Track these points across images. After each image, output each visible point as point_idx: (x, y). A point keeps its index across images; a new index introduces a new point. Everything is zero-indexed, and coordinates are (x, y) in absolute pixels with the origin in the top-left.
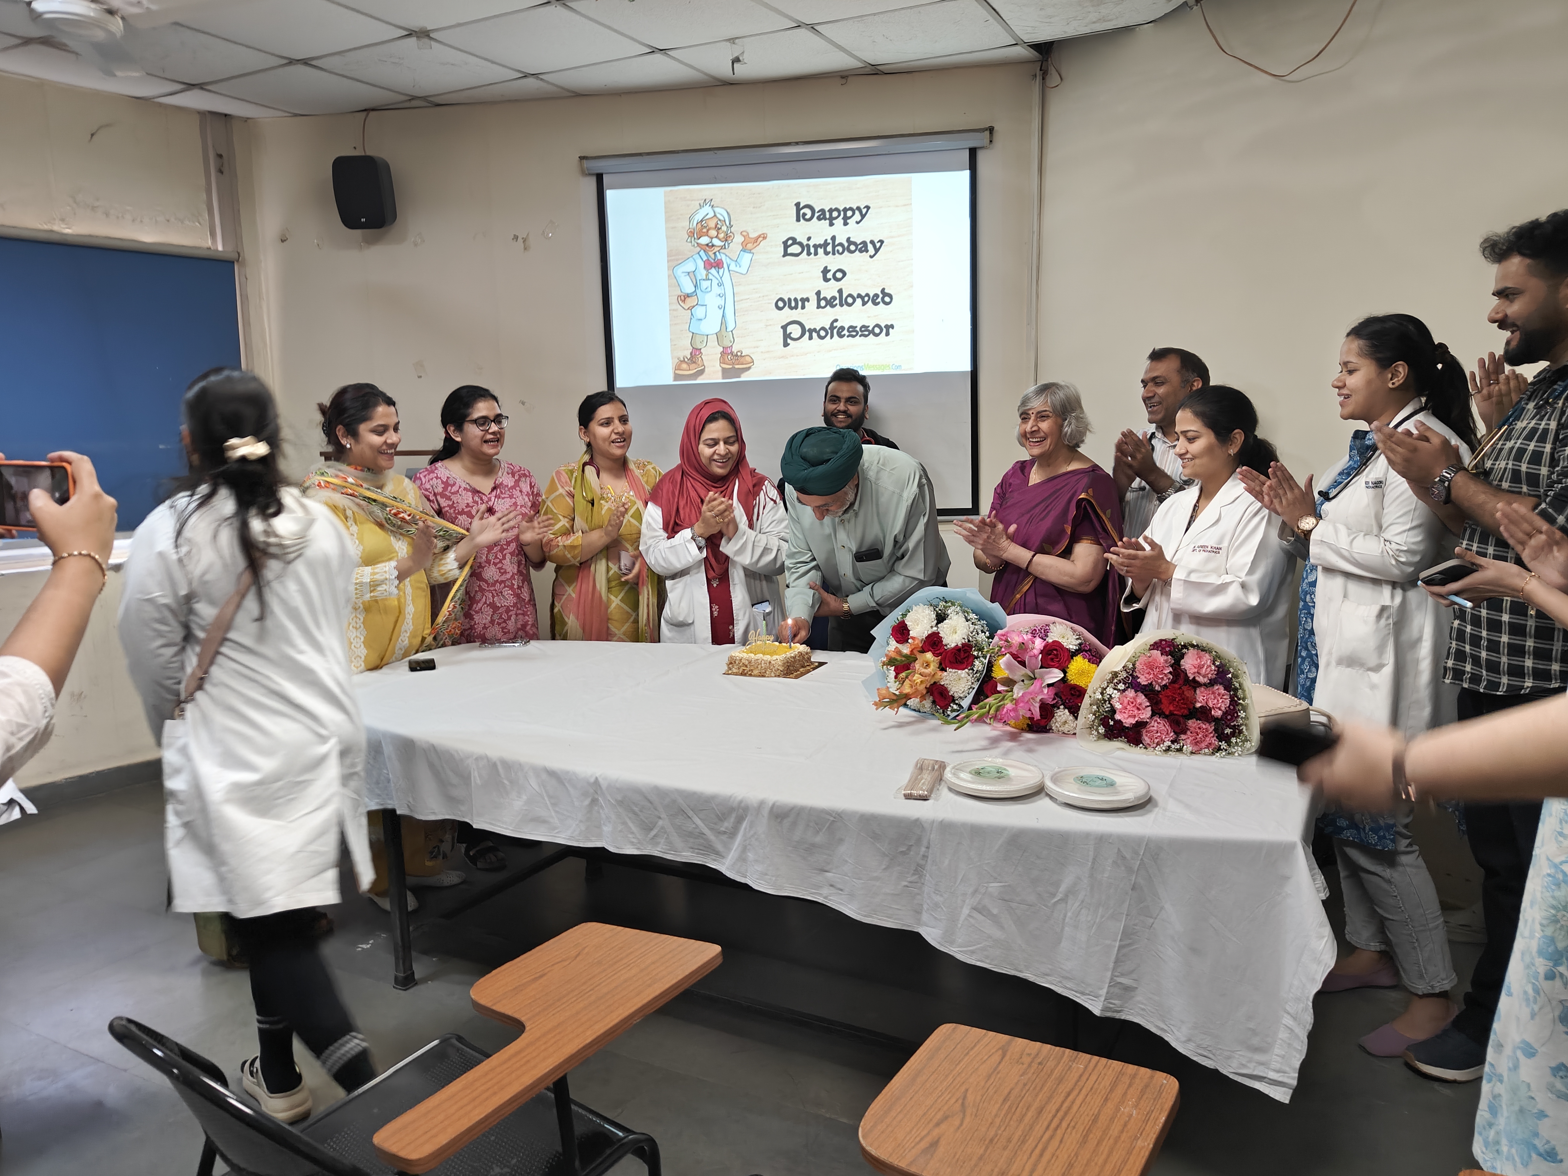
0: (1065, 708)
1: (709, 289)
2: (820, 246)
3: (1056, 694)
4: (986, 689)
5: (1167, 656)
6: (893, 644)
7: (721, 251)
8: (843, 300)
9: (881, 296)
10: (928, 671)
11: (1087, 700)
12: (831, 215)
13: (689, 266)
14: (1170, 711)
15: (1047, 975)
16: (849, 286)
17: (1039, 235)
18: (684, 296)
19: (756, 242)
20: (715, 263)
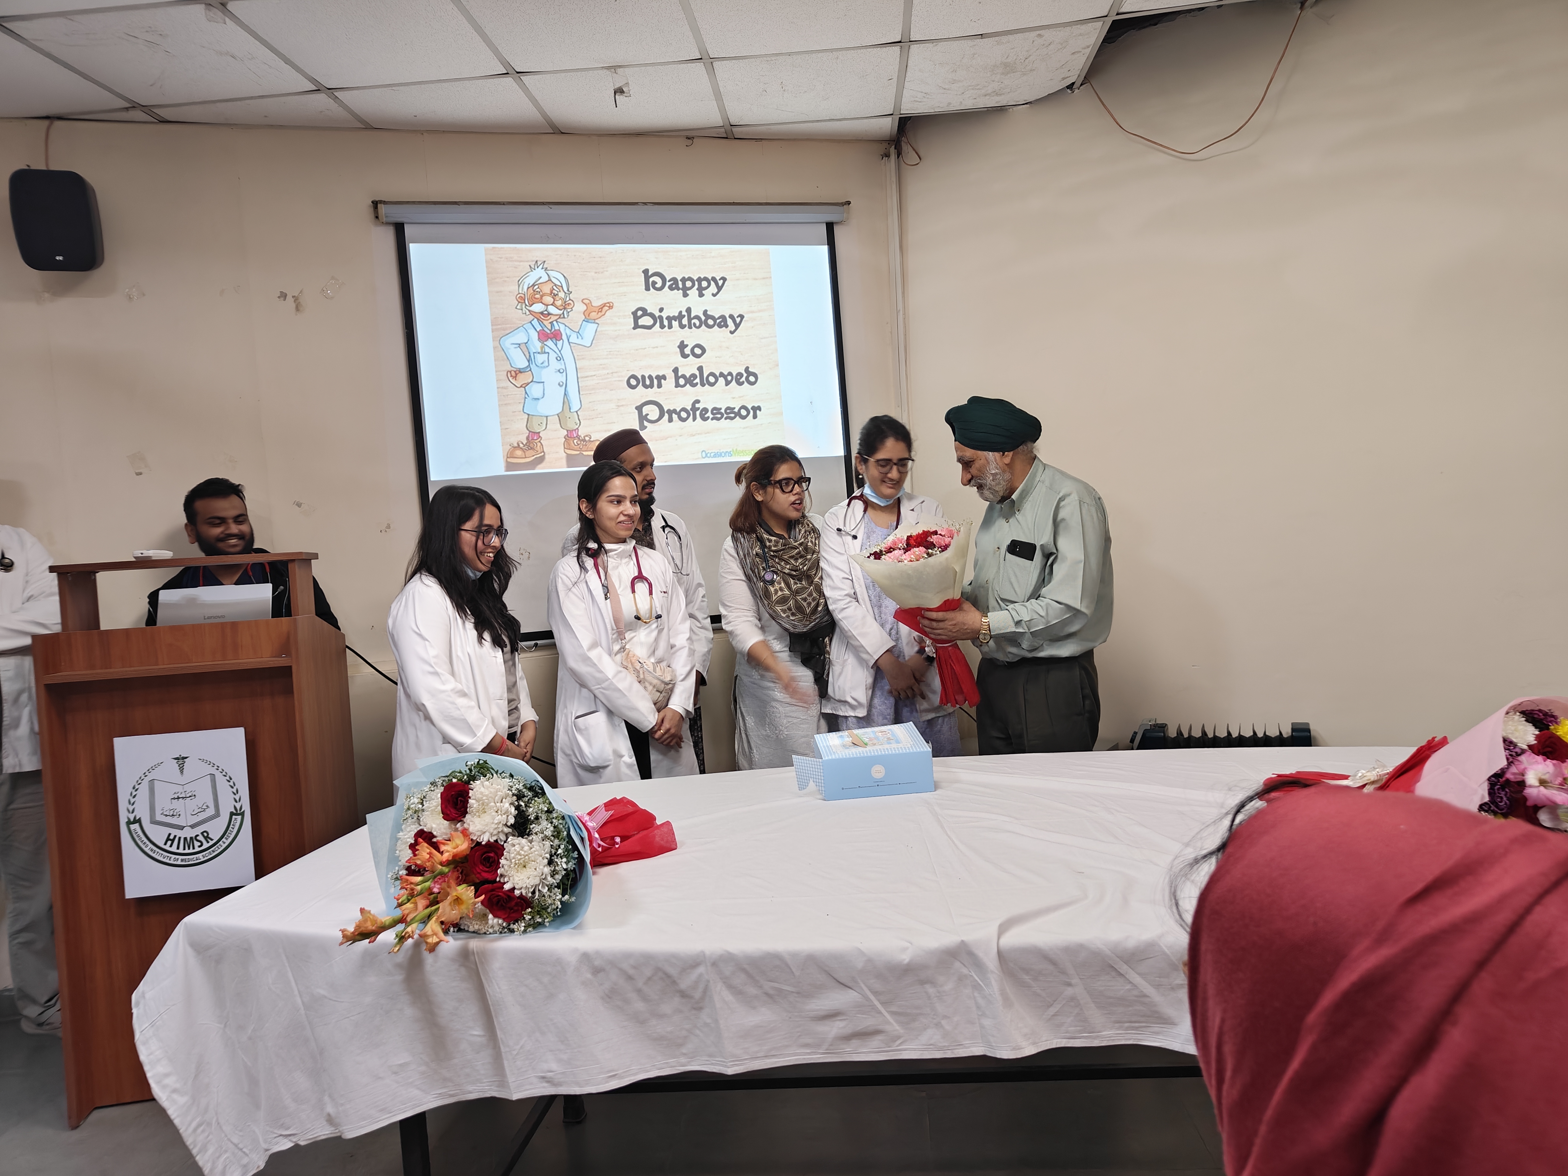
1: (546, 364)
2: (674, 318)
7: (558, 320)
8: (702, 379)
9: (745, 375)
12: (684, 284)
13: (521, 337)
16: (711, 363)
17: (904, 314)
18: (515, 372)
19: (601, 312)
20: (552, 333)
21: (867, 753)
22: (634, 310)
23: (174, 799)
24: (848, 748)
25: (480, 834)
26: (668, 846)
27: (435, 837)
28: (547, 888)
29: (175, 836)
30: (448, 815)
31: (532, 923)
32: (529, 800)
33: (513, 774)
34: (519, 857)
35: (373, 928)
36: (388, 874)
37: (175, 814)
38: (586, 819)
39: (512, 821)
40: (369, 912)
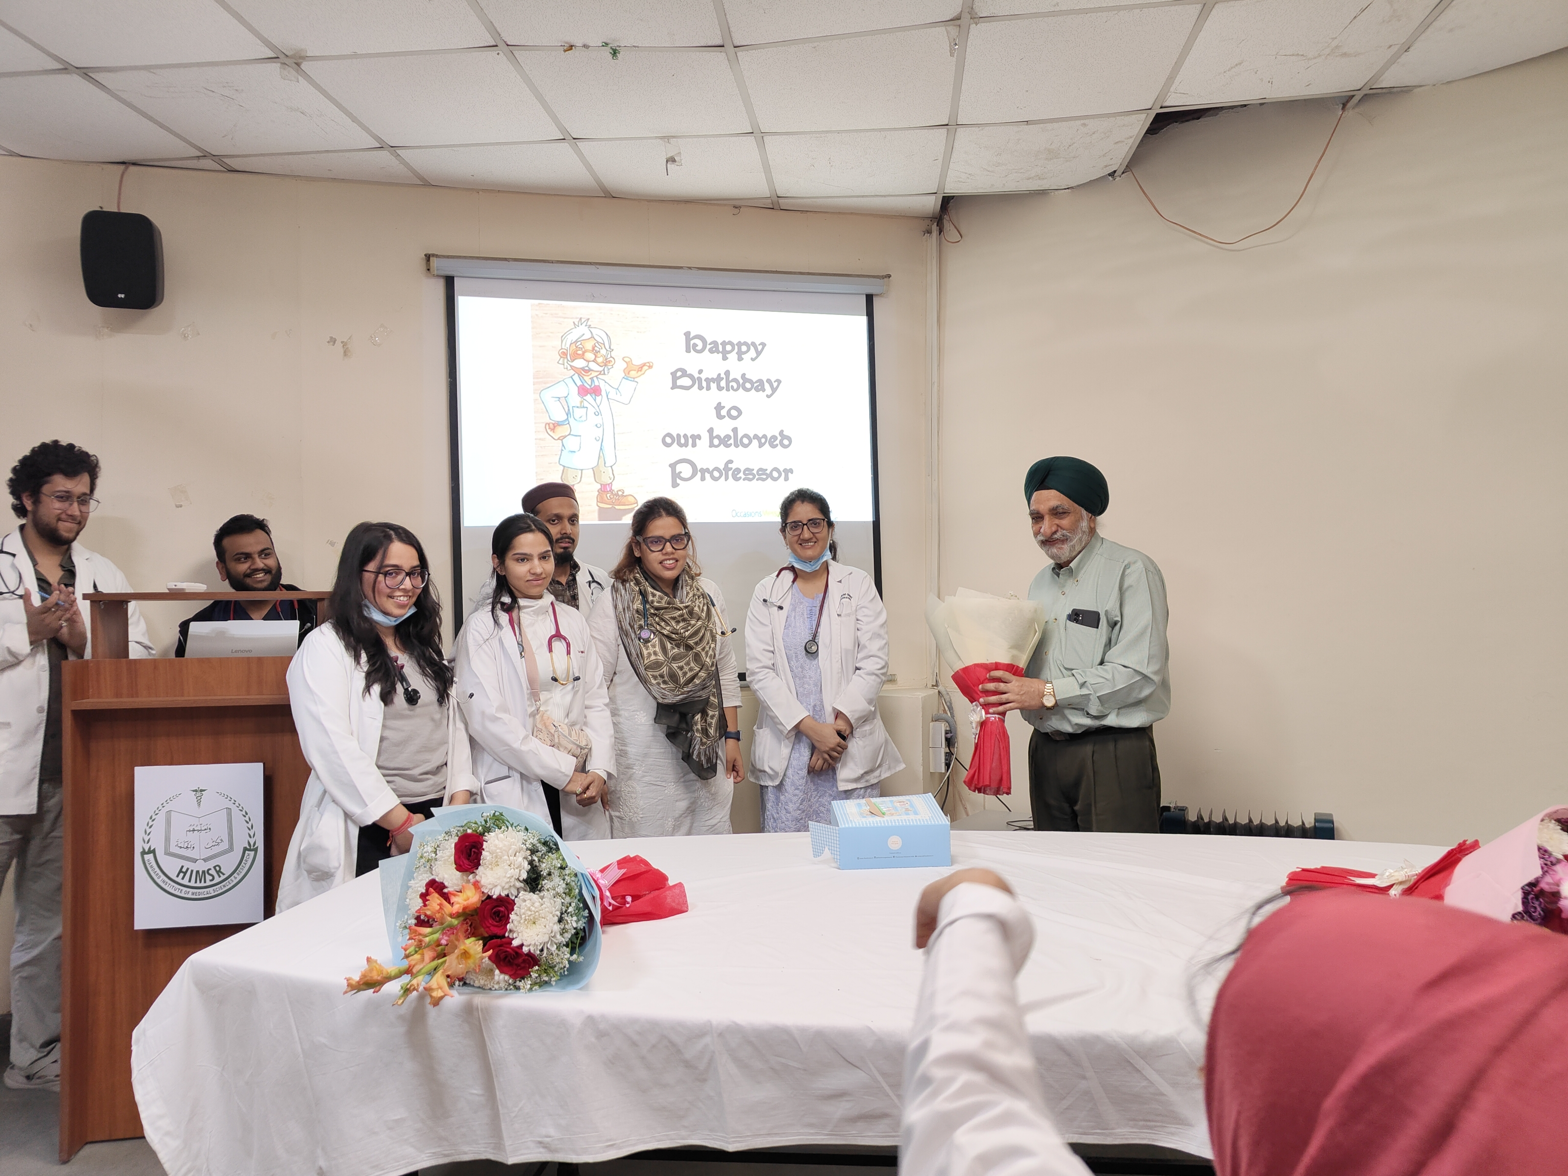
1: (584, 418)
2: (713, 380)
7: (598, 377)
8: (735, 440)
9: (779, 438)
12: (724, 348)
13: (560, 390)
16: (745, 426)
17: (939, 386)
18: (553, 424)
19: (641, 371)
20: (592, 389)
21: (884, 823)
22: (673, 370)
23: (190, 831)
24: (865, 817)
25: (491, 887)
26: (678, 908)
27: (445, 887)
28: (555, 946)
29: (188, 869)
30: (460, 866)
31: (538, 981)
32: (542, 855)
33: (528, 827)
34: (530, 913)
35: (379, 978)
36: (396, 922)
37: (189, 846)
38: (598, 876)
39: (524, 876)
40: (376, 961)
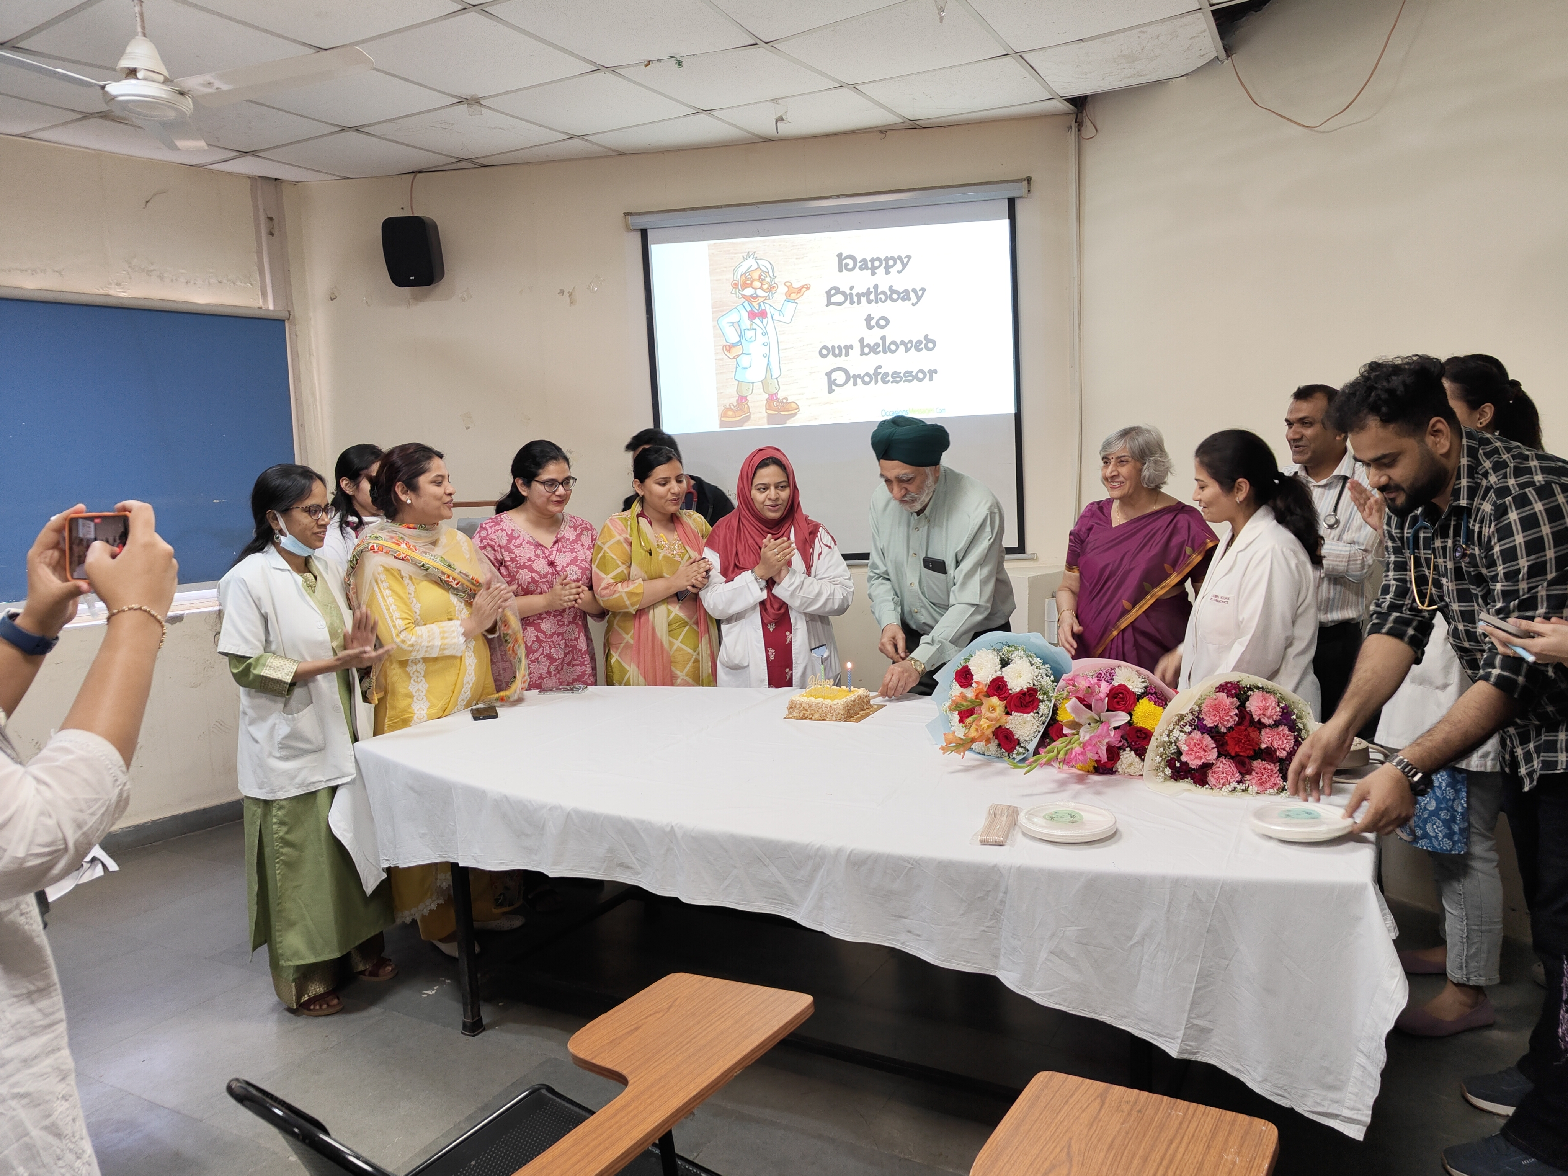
0: (1131, 750)
1: (753, 339)
2: (863, 295)
3: (1122, 737)
4: (1052, 733)
5: (1233, 698)
6: (957, 690)
7: (765, 301)
8: (885, 347)
9: (924, 342)
10: (993, 715)
11: (1153, 743)
12: (873, 264)
13: (734, 317)
14: (1236, 752)
15: (1125, 1017)
16: (892, 334)
18: (729, 346)
19: (799, 293)
20: (759, 313)
22: (828, 289)
